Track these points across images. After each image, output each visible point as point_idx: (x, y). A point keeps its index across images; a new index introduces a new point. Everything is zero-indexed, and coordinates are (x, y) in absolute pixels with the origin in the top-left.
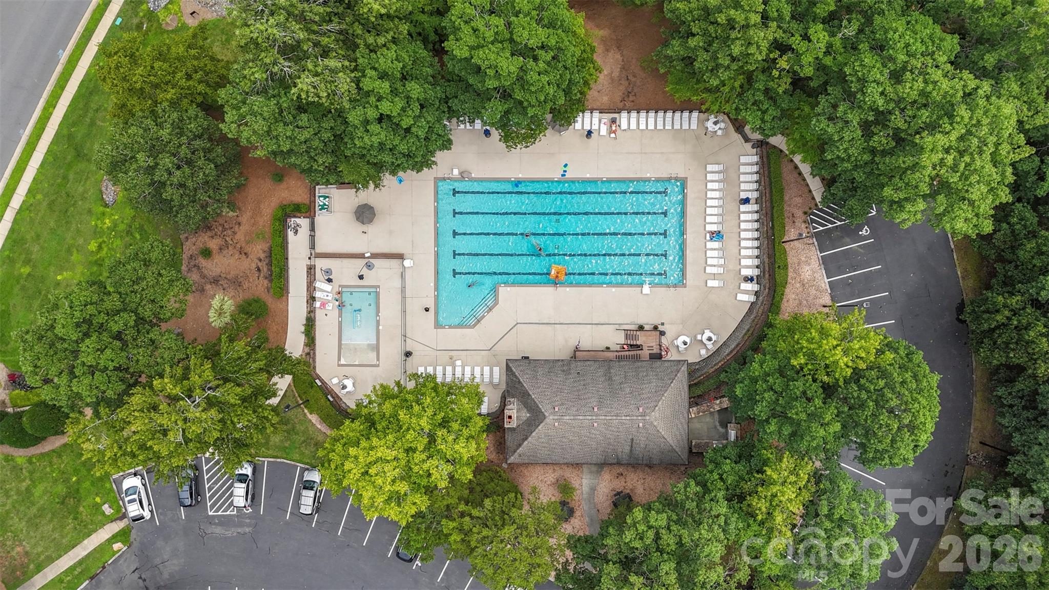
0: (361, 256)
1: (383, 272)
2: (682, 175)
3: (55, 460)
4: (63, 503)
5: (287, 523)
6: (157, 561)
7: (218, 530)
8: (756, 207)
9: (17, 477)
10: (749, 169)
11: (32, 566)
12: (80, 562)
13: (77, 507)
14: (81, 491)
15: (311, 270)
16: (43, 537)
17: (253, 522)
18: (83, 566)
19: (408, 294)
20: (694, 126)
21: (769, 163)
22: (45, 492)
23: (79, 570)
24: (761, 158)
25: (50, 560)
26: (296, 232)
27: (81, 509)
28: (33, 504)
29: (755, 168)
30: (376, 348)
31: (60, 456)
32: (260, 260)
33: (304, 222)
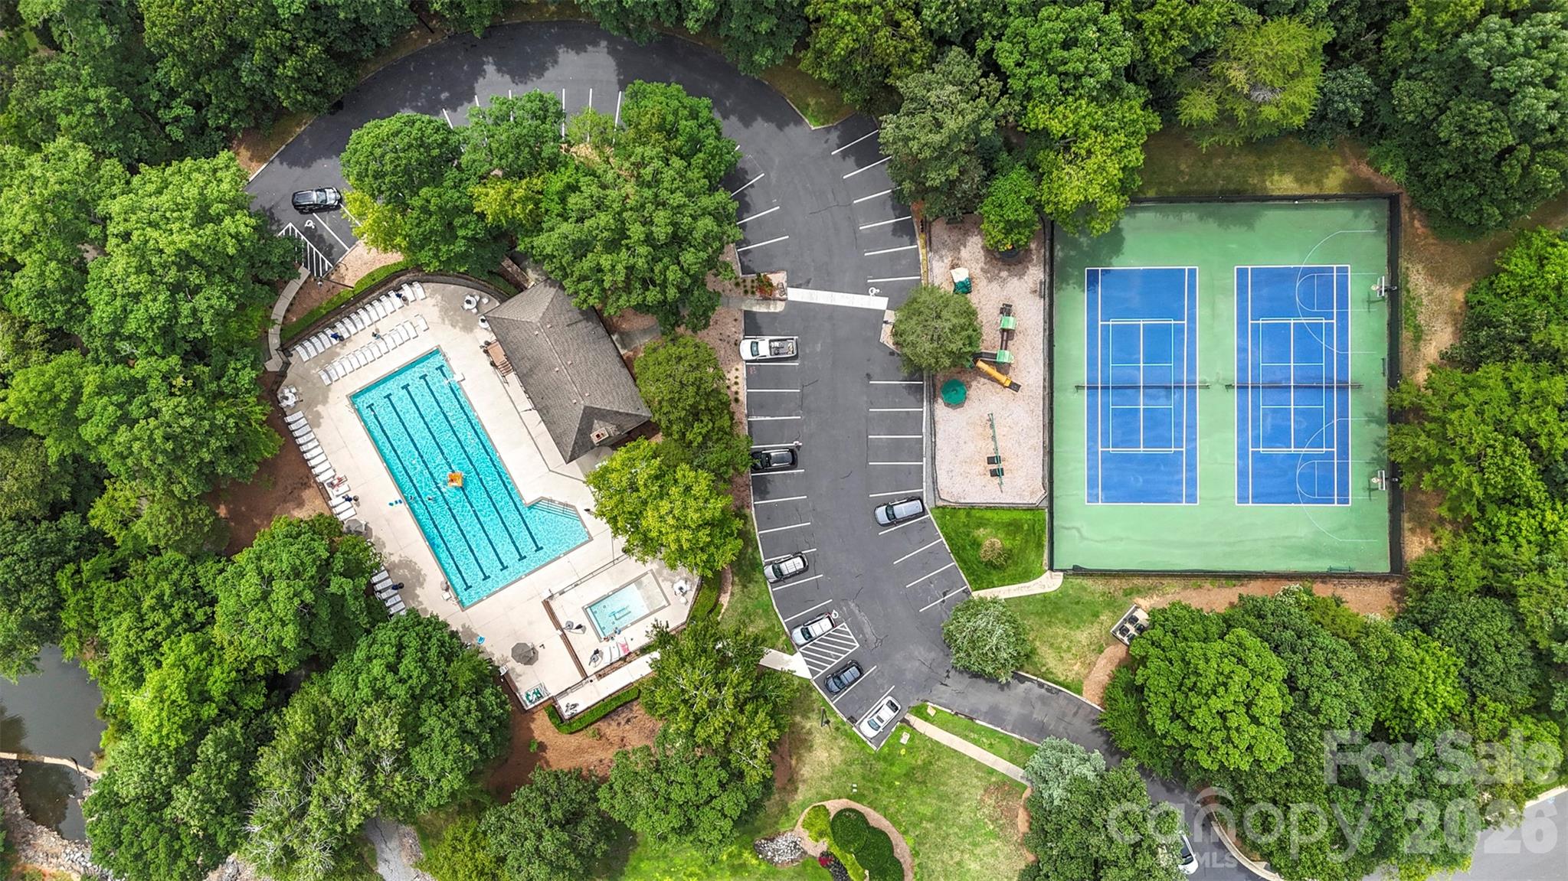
0: (564, 637)
1: (569, 610)
2: (347, 402)
3: (892, 810)
4: (924, 782)
5: (826, 574)
6: (925, 669)
7: (868, 630)
8: (339, 325)
9: (926, 835)
10: (310, 348)
11: (993, 779)
12: (966, 738)
13: (919, 767)
14: (904, 772)
15: (601, 675)
16: (963, 784)
17: (842, 603)
18: (967, 733)
19: (575, 579)
20: (300, 414)
21: (296, 335)
22: (923, 803)
23: (972, 735)
24: (295, 344)
25: (979, 766)
26: (575, 706)
27: (919, 762)
28: (940, 809)
29: (307, 344)
30: (637, 581)
31: (886, 808)
32: (619, 724)
33: (562, 703)
